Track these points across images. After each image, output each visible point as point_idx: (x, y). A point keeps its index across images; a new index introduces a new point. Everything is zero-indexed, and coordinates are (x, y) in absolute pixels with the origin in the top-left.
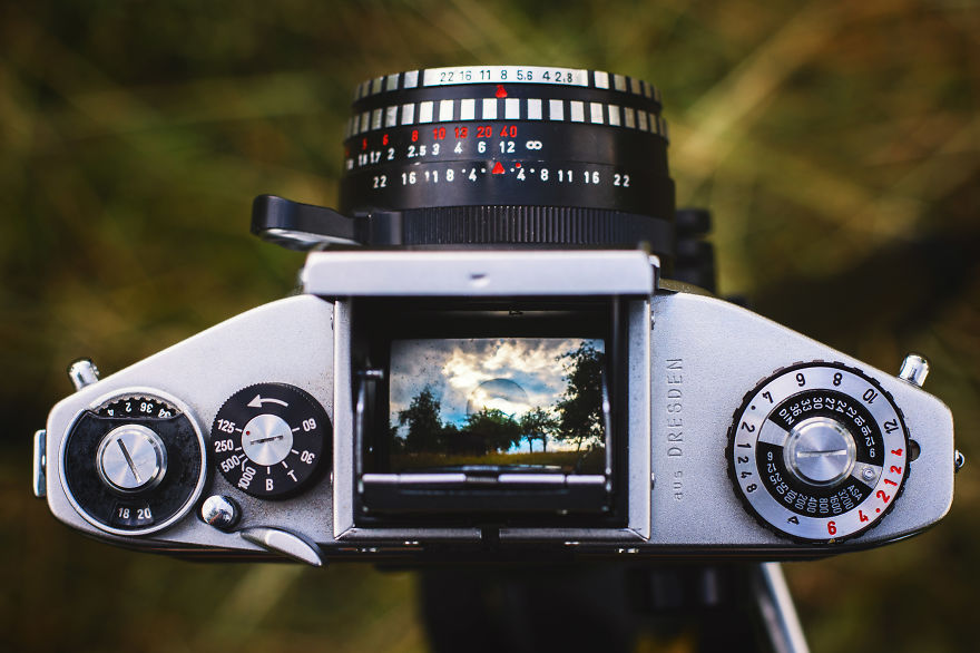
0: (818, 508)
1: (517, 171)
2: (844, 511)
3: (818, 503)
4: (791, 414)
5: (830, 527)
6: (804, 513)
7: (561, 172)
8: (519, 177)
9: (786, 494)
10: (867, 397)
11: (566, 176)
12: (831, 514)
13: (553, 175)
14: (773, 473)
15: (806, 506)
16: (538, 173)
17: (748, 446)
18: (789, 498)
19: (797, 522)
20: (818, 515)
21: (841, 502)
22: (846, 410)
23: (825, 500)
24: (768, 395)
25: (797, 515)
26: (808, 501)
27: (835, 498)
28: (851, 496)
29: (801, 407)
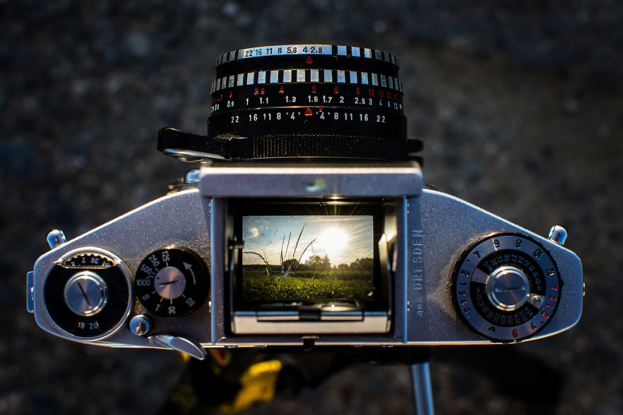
0: (506, 321)
1: (320, 114)
2: (522, 323)
3: (507, 318)
4: (491, 265)
5: (514, 333)
6: (499, 324)
7: (346, 114)
8: (321, 118)
9: (487, 313)
10: (536, 254)
11: (349, 117)
12: (514, 325)
13: (341, 116)
14: (480, 301)
15: (499, 320)
16: (332, 115)
17: (465, 284)
18: (489, 316)
19: (494, 330)
20: (507, 325)
21: (520, 317)
22: (523, 261)
23: (511, 317)
24: (477, 253)
25: (494, 326)
26: (501, 317)
27: (517, 315)
28: (526, 314)
29: (497, 260)
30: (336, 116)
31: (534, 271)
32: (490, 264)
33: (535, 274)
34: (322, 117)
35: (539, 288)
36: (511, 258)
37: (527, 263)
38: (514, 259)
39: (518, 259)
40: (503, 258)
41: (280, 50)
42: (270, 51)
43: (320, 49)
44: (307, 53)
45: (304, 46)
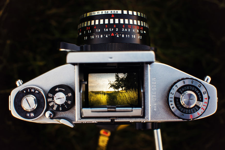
0: (188, 112)
2: (194, 112)
3: (188, 111)
5: (191, 116)
6: (185, 113)
9: (181, 109)
10: (199, 86)
11: (128, 36)
12: (191, 113)
13: (125, 36)
14: (178, 104)
15: (185, 112)
17: (172, 98)
18: (182, 110)
20: (188, 113)
21: (193, 110)
22: (194, 89)
23: (190, 110)
24: (176, 86)
25: (184, 114)
26: (186, 110)
27: (192, 110)
28: (196, 109)
29: (184, 89)
30: (123, 36)
31: (198, 93)
32: (182, 90)
33: (199, 94)
34: (118, 36)
35: (200, 99)
36: (189, 88)
37: (196, 90)
38: (191, 88)
39: (192, 88)
40: (187, 88)
41: (102, 12)
42: (98, 13)
43: (117, 12)
44: (112, 13)
45: (111, 11)
